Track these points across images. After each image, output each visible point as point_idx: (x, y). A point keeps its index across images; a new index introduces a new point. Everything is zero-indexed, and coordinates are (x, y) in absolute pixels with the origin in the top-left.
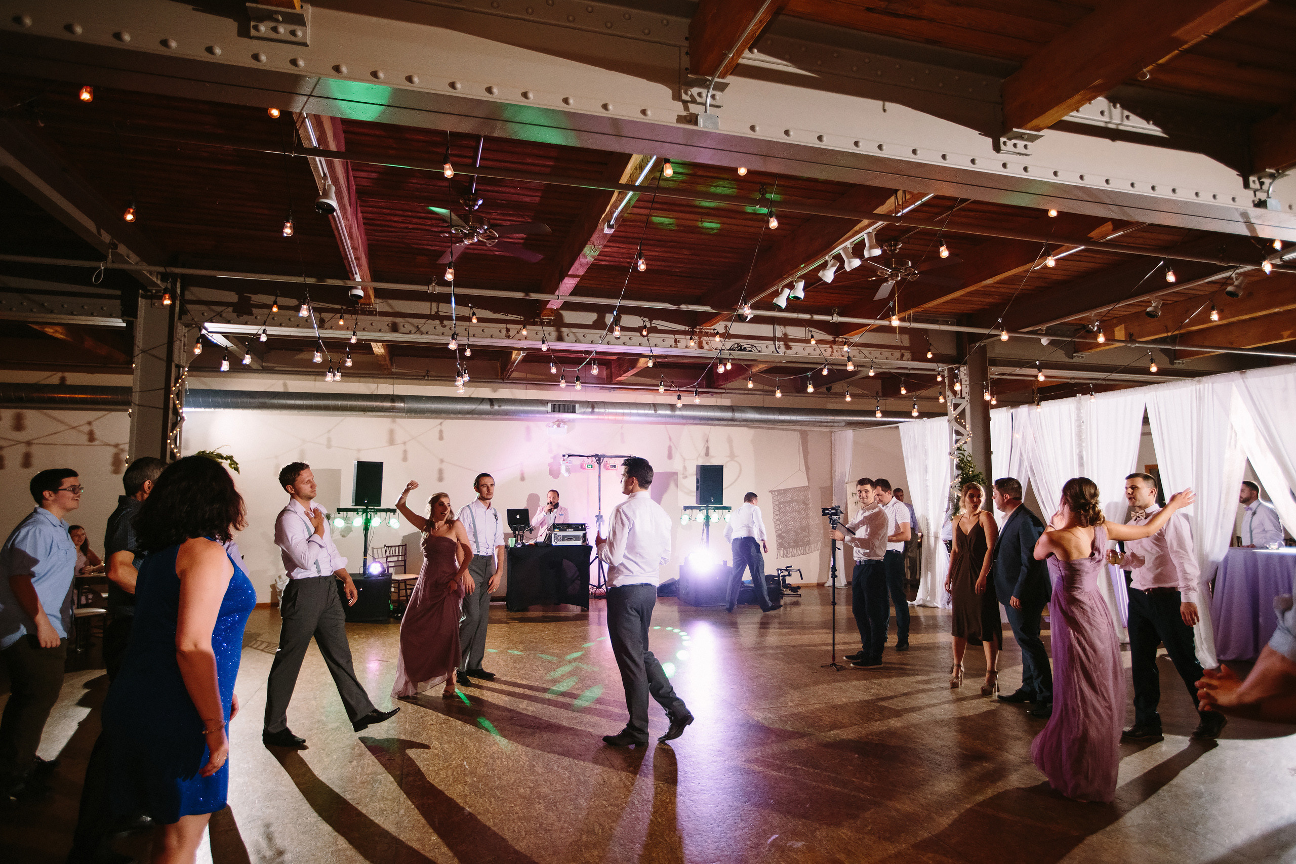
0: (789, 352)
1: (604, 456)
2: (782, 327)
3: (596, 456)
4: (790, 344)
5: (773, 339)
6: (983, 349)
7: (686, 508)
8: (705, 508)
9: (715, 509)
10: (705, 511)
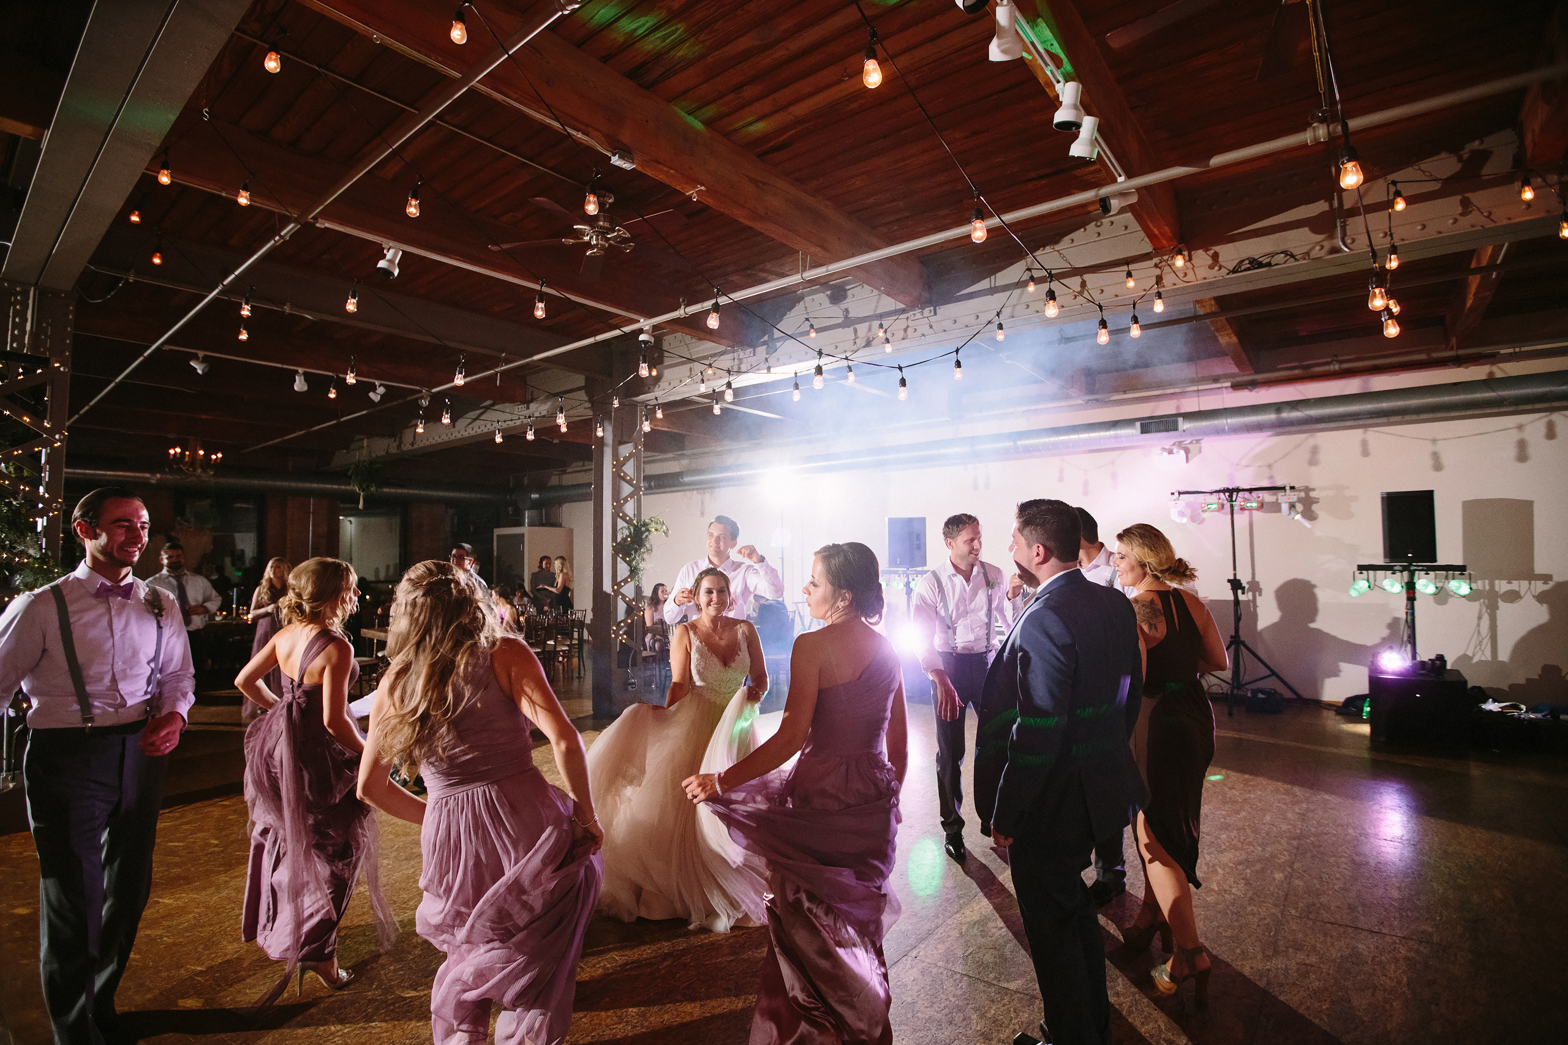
1: (1238, 490)
3: (1224, 491)
7: (1362, 568)
8: (1404, 569)
9: (1428, 570)
10: (1406, 573)
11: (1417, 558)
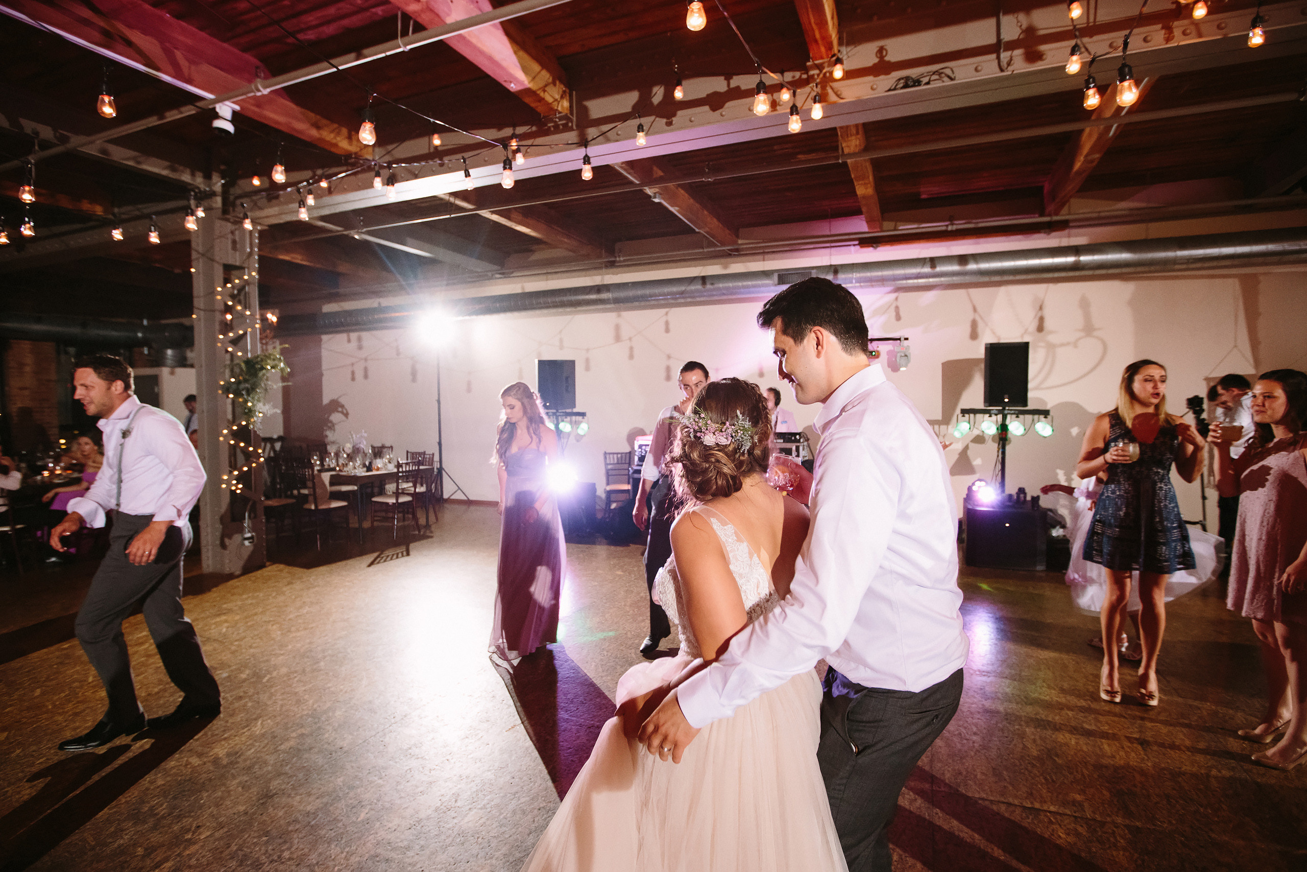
7: (965, 412)
8: (1000, 412)
9: (1018, 414)
10: (1000, 417)
11: (1010, 404)
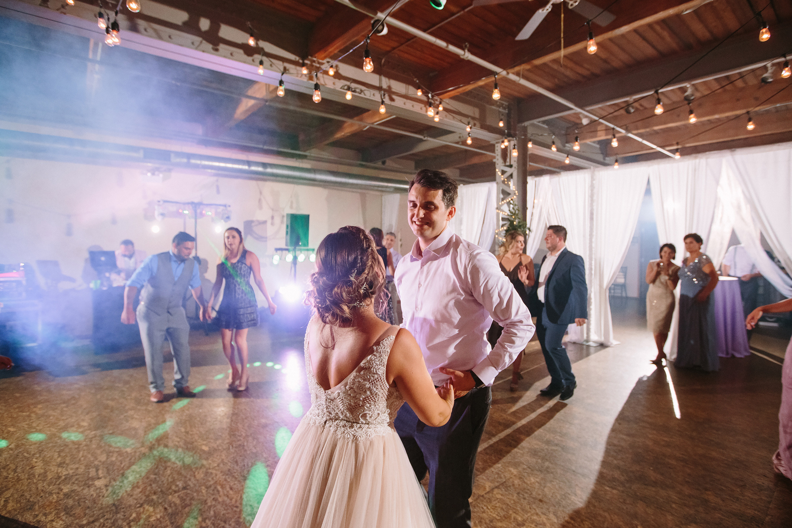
0: (393, 103)
2: (387, 79)
4: (394, 97)
5: (380, 89)
6: (525, 129)
7: (277, 250)
9: (303, 250)
10: (294, 252)
